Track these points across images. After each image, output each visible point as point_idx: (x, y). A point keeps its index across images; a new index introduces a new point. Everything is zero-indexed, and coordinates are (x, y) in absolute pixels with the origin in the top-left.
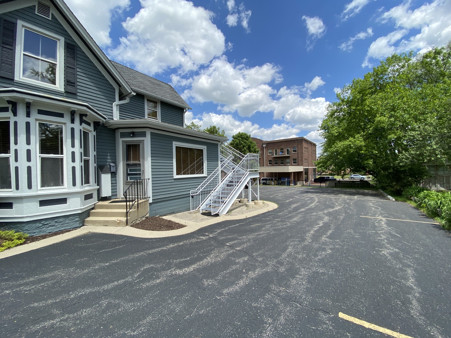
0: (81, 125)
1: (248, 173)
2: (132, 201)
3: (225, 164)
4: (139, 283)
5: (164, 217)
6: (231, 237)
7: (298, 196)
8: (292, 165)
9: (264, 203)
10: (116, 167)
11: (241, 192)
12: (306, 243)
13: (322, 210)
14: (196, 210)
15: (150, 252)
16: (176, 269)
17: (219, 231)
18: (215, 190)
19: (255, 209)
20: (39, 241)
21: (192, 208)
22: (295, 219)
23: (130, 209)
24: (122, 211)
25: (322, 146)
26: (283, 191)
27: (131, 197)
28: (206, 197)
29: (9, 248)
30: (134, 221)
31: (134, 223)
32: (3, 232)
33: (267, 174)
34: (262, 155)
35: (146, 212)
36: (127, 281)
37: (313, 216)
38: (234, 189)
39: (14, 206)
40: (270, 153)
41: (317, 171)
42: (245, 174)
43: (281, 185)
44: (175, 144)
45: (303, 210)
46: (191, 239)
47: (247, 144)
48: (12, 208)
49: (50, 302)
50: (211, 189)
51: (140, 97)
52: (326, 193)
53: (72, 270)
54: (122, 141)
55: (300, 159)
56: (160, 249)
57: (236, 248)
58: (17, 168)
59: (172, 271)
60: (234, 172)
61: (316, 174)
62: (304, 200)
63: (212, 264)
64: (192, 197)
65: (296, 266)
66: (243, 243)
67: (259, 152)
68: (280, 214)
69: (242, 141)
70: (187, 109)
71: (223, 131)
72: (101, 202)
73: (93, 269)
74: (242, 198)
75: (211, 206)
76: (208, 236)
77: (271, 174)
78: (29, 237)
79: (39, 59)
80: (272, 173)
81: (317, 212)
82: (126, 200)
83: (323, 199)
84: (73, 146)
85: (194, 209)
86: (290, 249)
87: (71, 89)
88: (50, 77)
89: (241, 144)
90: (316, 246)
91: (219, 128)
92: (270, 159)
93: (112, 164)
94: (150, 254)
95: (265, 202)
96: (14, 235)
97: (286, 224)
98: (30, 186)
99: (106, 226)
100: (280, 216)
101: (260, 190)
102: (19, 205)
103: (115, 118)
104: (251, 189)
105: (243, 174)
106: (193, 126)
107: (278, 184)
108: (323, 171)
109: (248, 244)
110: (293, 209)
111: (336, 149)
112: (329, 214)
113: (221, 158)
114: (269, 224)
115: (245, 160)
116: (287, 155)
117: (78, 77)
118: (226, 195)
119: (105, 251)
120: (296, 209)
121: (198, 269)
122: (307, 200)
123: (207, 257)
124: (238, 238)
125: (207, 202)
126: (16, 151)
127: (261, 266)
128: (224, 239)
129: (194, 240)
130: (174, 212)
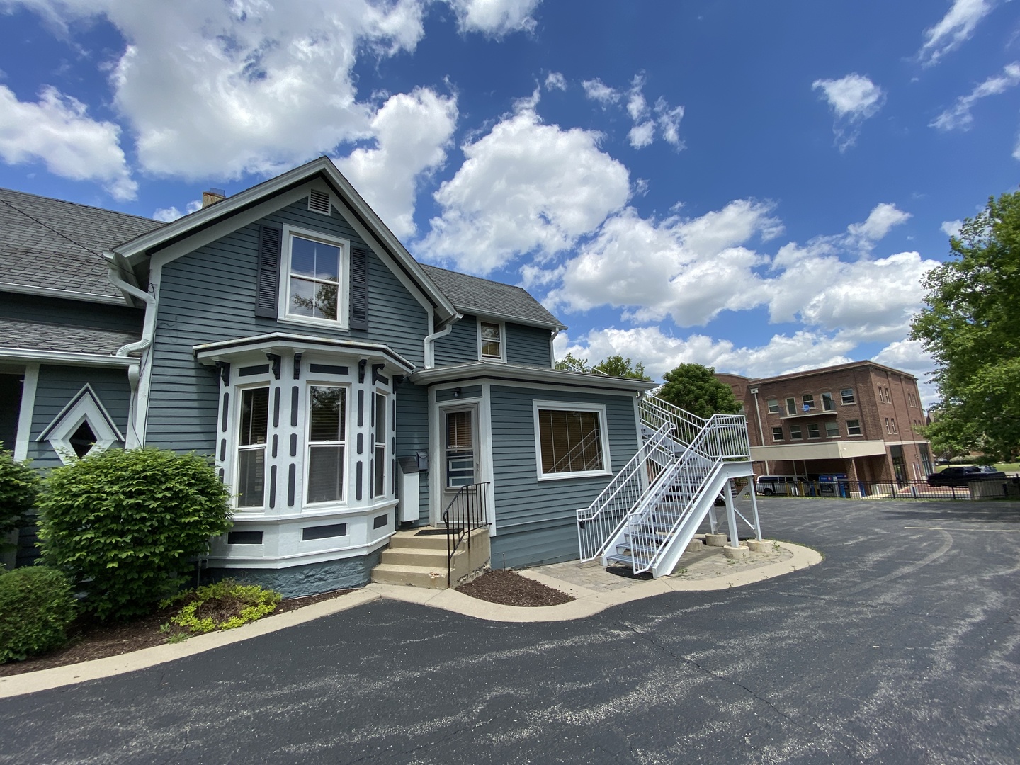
0: (374, 384)
1: (721, 465)
2: (458, 531)
3: (654, 444)
4: (485, 729)
5: (522, 573)
6: (694, 637)
7: (884, 529)
8: (845, 438)
9: (776, 547)
10: (428, 459)
11: (707, 516)
12: (936, 673)
13: (975, 571)
14: (593, 558)
15: (502, 655)
16: (563, 707)
17: (659, 619)
18: (636, 508)
19: (752, 564)
20: (298, 609)
21: (583, 552)
22: (887, 597)
23: (455, 550)
24: (440, 555)
25: (935, 380)
26: (830, 512)
27: (456, 522)
28: (615, 527)
29: (250, 621)
30: (462, 577)
31: (462, 583)
32: (244, 588)
33: (774, 467)
34: (752, 415)
35: (484, 558)
36: (459, 722)
37: (944, 589)
38: (687, 508)
39: (265, 538)
40: (772, 409)
41: (934, 453)
42: (712, 469)
43: (819, 495)
44: (538, 405)
45: (907, 570)
46: (589, 634)
47: (707, 392)
48: (260, 542)
49: (317, 745)
50: (625, 506)
51: (470, 319)
52: (980, 516)
53: (354, 677)
54: (440, 407)
55: (869, 419)
56: (521, 652)
57: (713, 672)
58: (274, 469)
59: (555, 712)
60: (681, 463)
61: (933, 460)
62: (906, 541)
63: (652, 709)
64: (582, 525)
65: (913, 742)
66: (733, 659)
67: (743, 409)
68: (833, 580)
69: (692, 385)
70: (557, 330)
71: (639, 365)
72: (400, 532)
73: (391, 681)
74: (710, 532)
75: (630, 550)
76: (632, 629)
77: (786, 466)
78: (283, 600)
79: (313, 281)
80: (787, 464)
81: (956, 578)
82: (448, 529)
83: (972, 537)
84: (360, 424)
85: (587, 557)
86: (884, 690)
87: (359, 323)
88: (322, 304)
89: (690, 392)
90: (972, 684)
91: (629, 361)
92: (777, 425)
93: (421, 454)
94: (500, 661)
95: (778, 543)
96: (260, 594)
97: (860, 612)
98: (291, 502)
99: (410, 585)
100: (834, 589)
101: (760, 511)
102: (271, 536)
103: (428, 365)
104: (733, 509)
105: (707, 469)
106: (570, 362)
107: (811, 493)
108: (956, 453)
109: (749, 664)
110: (873, 568)
111: (983, 385)
112: (1001, 584)
113: (644, 430)
114: (803, 610)
115: (707, 432)
116: (825, 412)
117: (370, 301)
118: (667, 523)
119: (411, 643)
120: (884, 568)
121: (617, 715)
122: (915, 540)
123: (638, 688)
124: (715, 644)
125: (618, 539)
126: (275, 437)
127: (799, 734)
128: (675, 642)
129: (598, 638)
130: (542, 562)
